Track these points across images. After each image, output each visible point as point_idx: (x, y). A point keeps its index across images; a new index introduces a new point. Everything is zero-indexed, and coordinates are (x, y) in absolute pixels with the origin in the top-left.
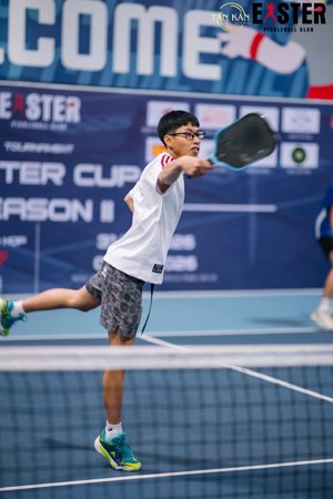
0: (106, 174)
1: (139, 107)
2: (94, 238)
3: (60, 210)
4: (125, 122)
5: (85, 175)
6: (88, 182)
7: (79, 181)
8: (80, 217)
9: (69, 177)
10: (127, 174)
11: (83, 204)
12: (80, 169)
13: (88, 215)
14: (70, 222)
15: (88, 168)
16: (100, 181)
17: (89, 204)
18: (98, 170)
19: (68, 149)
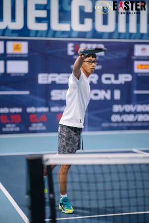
0: (116, 78)
1: (130, 48)
2: (111, 107)
3: (96, 95)
4: (124, 54)
5: (107, 79)
6: (108, 82)
7: (104, 81)
8: (105, 98)
9: (99, 80)
10: (126, 78)
11: (106, 91)
12: (104, 76)
13: (108, 97)
14: (100, 100)
15: (108, 76)
16: (114, 81)
17: (109, 92)
18: (112, 76)
19: (98, 67)
